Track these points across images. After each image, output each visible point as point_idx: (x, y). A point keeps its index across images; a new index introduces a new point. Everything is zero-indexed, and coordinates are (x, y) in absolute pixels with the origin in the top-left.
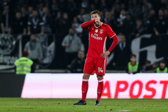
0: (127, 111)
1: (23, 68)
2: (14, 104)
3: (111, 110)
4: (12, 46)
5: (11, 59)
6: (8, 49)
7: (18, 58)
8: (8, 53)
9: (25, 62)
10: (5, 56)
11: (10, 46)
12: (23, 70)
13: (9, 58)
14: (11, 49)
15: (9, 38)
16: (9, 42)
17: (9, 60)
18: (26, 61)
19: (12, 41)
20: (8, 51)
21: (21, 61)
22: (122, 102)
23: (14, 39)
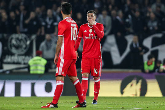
0: (138, 109)
1: (36, 67)
2: (28, 103)
3: (123, 108)
4: (26, 46)
5: (25, 58)
6: (23, 49)
7: (32, 57)
8: (23, 53)
9: (38, 62)
10: (19, 55)
11: (24, 46)
12: (37, 70)
13: (23, 57)
14: (25, 48)
15: (23, 38)
16: (24, 42)
17: (24, 60)
18: (40, 60)
19: (26, 41)
20: (23, 51)
21: (35, 60)
22: (134, 100)
23: (28, 39)
